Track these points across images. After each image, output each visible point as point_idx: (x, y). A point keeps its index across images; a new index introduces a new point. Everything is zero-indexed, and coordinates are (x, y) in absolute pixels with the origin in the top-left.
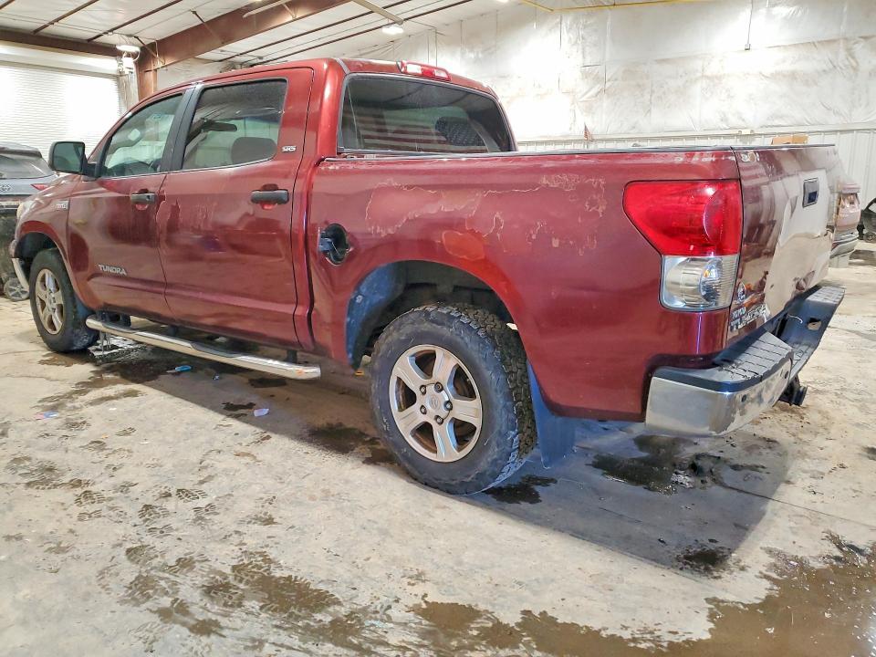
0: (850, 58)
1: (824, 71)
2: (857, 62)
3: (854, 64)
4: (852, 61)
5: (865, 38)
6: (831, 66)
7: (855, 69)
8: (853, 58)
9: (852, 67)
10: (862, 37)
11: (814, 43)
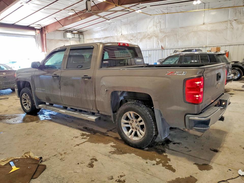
0: (231, 26)
1: (224, 29)
2: (233, 27)
3: (232, 27)
4: (232, 26)
5: (235, 20)
6: (226, 28)
7: (233, 28)
8: (232, 25)
9: (232, 28)
10: (234, 20)
11: (221, 22)
